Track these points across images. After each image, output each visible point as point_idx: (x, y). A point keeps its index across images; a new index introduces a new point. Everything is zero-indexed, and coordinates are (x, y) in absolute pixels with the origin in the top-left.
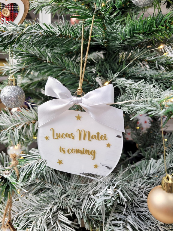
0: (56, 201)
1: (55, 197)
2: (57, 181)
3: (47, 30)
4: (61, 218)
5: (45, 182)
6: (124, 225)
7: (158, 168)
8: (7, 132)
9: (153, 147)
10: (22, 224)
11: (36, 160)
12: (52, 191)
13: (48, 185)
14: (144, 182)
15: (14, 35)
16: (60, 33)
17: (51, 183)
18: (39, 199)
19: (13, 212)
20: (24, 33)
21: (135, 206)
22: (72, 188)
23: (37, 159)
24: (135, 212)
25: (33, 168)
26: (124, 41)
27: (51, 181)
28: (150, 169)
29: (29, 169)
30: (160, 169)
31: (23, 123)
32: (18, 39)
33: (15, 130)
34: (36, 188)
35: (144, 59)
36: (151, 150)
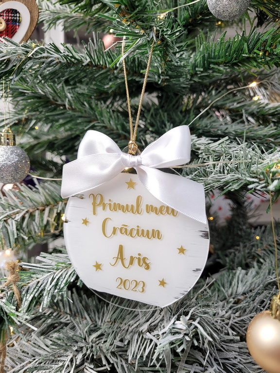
0: (80, 345)
1: (78, 339)
2: (80, 310)
5: (61, 311)
7: (251, 284)
9: (237, 250)
12: (73, 328)
13: (64, 318)
14: (230, 308)
17: (70, 313)
18: (51, 343)
21: (217, 350)
22: (108, 322)
27: (70, 310)
28: (238, 287)
30: (253, 286)
31: (23, 210)
34: (45, 323)
36: (235, 255)
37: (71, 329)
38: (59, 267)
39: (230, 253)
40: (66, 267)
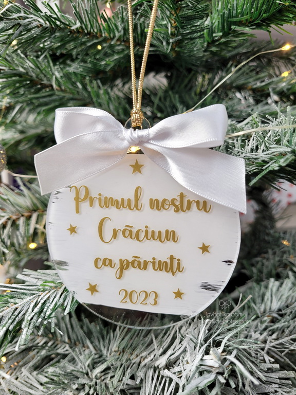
0: (82, 381)
1: (78, 374)
2: (81, 337)
5: (57, 340)
11: (32, 297)
12: (73, 361)
13: (62, 347)
14: (265, 329)
17: (69, 342)
18: (47, 380)
22: (115, 351)
23: (34, 294)
25: (24, 314)
27: (69, 338)
28: (271, 301)
29: (15, 319)
34: (38, 355)
36: (263, 264)
37: (69, 361)
38: (46, 287)
39: (257, 262)
40: (56, 287)
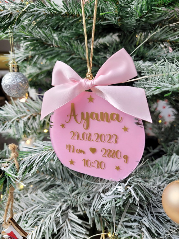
0: (66, 198)
1: (65, 195)
2: (68, 177)
3: (51, 7)
4: (72, 216)
5: (56, 177)
6: (139, 227)
8: (12, 123)
9: (176, 142)
10: (30, 222)
12: (63, 188)
13: (58, 181)
14: (165, 180)
15: (14, 15)
16: (66, 11)
17: (62, 179)
18: (49, 196)
19: (22, 209)
20: (25, 12)
21: (153, 206)
22: (84, 185)
24: (153, 213)
25: (35, 160)
26: (141, 17)
27: (62, 177)
28: (172, 166)
29: (30, 162)
31: (29, 114)
32: (18, 19)
33: (20, 121)
34: (46, 184)
35: (166, 40)
36: (174, 145)
39: (171, 145)
